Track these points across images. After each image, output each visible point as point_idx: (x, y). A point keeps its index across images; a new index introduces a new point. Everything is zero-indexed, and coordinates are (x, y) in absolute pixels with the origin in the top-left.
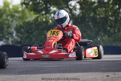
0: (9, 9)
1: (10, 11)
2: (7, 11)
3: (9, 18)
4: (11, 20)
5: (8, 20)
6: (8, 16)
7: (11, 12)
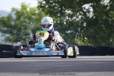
0: (27, 12)
1: (28, 13)
2: (25, 13)
3: (26, 20)
4: (28, 21)
5: (26, 22)
6: (25, 18)
7: (28, 15)
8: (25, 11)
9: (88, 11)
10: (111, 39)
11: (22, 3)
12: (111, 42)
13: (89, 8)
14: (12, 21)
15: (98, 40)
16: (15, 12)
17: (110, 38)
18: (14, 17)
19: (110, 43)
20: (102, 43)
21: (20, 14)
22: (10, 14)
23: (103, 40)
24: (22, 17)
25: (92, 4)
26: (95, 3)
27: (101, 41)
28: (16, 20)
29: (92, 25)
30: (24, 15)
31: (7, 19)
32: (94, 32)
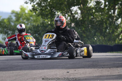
8: (24, 13)
9: (76, 13)
10: (96, 38)
11: (21, 6)
12: (96, 41)
13: (76, 10)
14: (12, 22)
15: (84, 39)
16: (14, 14)
17: (94, 37)
18: (14, 18)
19: (94, 41)
20: (87, 41)
21: (19, 16)
22: (10, 16)
23: (88, 39)
24: (21, 19)
25: (80, 6)
26: (82, 5)
27: (87, 39)
28: (15, 21)
29: (80, 25)
30: (23, 16)
31: (8, 20)
32: (81, 31)
